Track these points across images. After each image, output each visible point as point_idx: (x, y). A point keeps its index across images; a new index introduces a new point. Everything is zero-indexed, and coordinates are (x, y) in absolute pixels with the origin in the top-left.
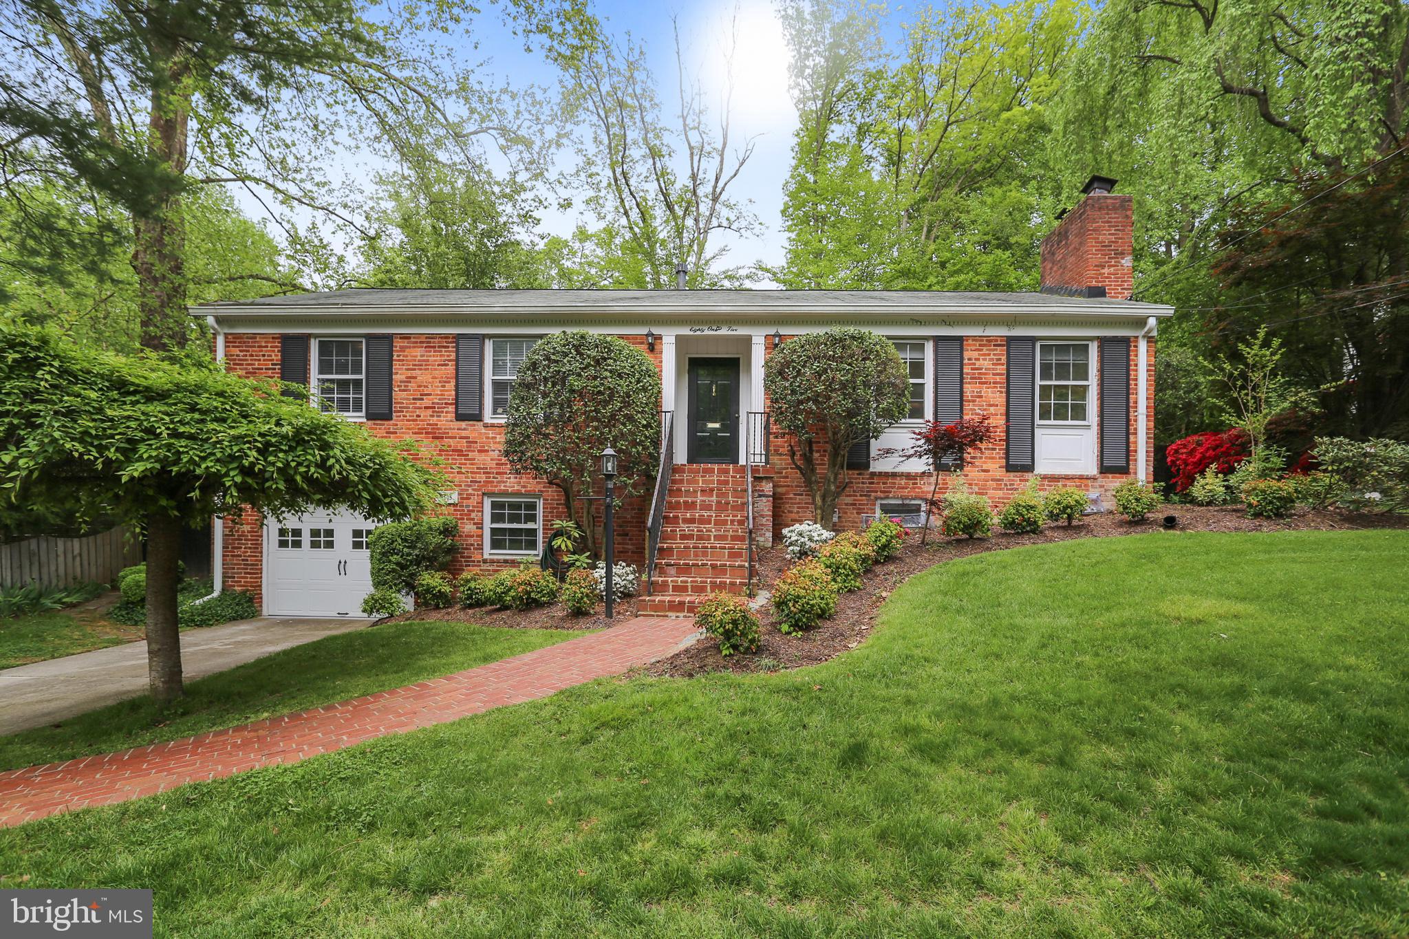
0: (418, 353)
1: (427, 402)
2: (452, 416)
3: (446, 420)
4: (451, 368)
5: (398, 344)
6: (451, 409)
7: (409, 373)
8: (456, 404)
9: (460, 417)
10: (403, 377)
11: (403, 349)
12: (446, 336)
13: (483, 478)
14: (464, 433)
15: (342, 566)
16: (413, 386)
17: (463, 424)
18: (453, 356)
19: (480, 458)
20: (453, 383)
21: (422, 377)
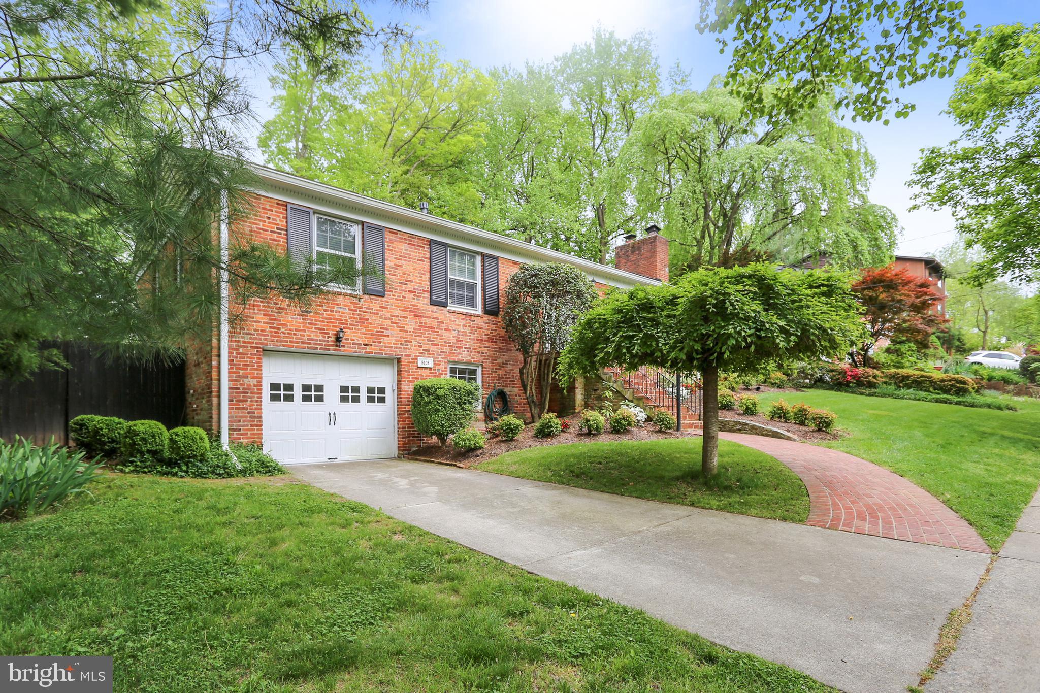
0: (403, 247)
1: (410, 287)
2: (427, 301)
3: (423, 302)
4: (426, 264)
5: (388, 236)
6: (427, 295)
7: (397, 262)
8: (431, 292)
9: (433, 303)
10: (392, 264)
11: (391, 241)
12: (422, 239)
13: (447, 349)
14: (435, 315)
15: (332, 419)
16: (399, 272)
17: (435, 308)
18: (428, 255)
19: (446, 334)
20: (428, 276)
21: (407, 266)
